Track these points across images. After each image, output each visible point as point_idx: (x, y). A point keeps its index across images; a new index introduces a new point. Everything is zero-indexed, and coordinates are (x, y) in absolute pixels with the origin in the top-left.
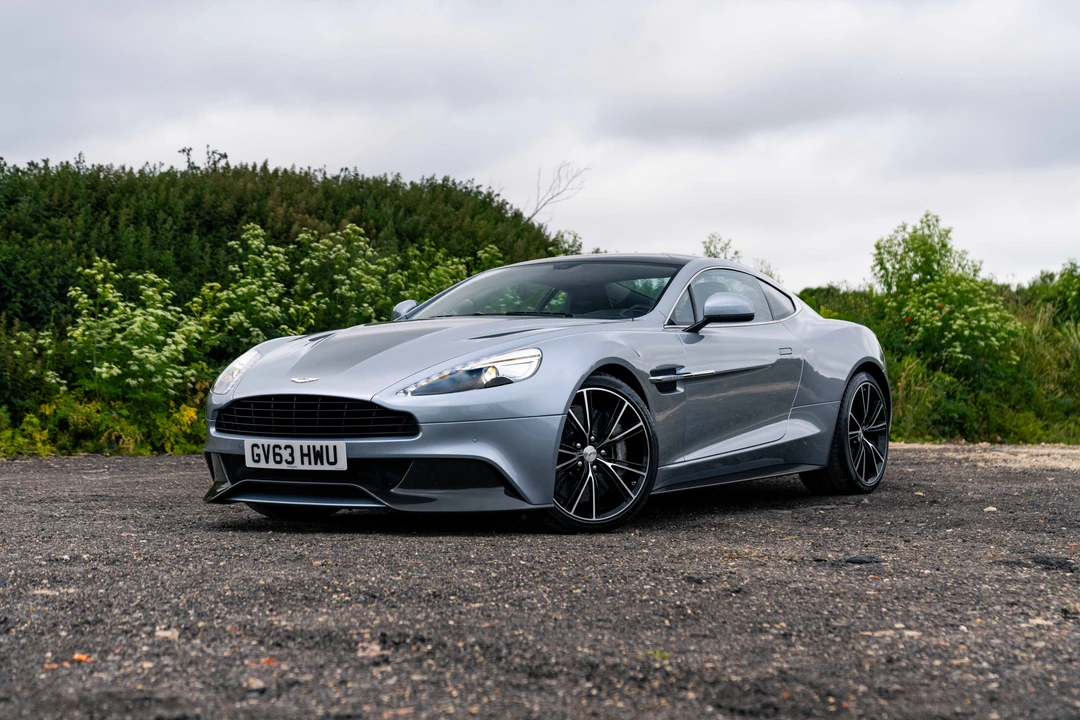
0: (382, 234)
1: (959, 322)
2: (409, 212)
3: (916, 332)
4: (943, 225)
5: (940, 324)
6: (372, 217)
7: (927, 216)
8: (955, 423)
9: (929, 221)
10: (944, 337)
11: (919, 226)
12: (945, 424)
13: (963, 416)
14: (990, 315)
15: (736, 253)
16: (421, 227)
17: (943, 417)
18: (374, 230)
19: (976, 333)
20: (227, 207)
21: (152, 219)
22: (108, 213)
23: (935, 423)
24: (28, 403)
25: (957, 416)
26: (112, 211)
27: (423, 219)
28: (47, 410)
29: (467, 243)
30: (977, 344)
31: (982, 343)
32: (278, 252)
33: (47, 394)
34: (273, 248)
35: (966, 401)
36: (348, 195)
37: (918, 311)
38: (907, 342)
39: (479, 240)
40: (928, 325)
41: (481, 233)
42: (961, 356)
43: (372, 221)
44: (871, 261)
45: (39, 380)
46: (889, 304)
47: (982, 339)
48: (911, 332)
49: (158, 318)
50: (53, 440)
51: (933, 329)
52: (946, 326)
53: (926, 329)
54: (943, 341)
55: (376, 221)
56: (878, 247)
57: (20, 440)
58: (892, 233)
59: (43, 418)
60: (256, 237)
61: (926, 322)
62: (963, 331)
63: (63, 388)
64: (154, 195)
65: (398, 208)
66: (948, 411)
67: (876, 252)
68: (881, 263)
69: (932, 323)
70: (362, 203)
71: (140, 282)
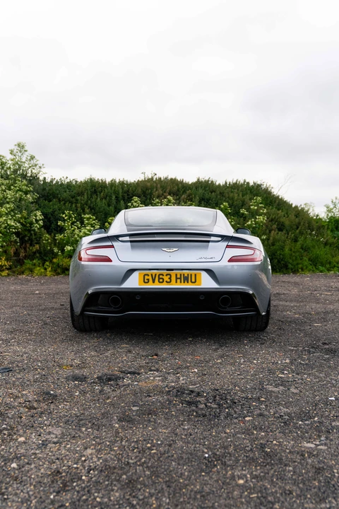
20: (139, 191)
21: (110, 196)
24: (48, 258)
26: (98, 194)
28: (55, 260)
33: (55, 255)
34: (141, 206)
45: (52, 251)
50: (55, 271)
57: (43, 270)
59: (53, 263)
60: (135, 202)
63: (60, 254)
64: (113, 188)
71: (85, 218)
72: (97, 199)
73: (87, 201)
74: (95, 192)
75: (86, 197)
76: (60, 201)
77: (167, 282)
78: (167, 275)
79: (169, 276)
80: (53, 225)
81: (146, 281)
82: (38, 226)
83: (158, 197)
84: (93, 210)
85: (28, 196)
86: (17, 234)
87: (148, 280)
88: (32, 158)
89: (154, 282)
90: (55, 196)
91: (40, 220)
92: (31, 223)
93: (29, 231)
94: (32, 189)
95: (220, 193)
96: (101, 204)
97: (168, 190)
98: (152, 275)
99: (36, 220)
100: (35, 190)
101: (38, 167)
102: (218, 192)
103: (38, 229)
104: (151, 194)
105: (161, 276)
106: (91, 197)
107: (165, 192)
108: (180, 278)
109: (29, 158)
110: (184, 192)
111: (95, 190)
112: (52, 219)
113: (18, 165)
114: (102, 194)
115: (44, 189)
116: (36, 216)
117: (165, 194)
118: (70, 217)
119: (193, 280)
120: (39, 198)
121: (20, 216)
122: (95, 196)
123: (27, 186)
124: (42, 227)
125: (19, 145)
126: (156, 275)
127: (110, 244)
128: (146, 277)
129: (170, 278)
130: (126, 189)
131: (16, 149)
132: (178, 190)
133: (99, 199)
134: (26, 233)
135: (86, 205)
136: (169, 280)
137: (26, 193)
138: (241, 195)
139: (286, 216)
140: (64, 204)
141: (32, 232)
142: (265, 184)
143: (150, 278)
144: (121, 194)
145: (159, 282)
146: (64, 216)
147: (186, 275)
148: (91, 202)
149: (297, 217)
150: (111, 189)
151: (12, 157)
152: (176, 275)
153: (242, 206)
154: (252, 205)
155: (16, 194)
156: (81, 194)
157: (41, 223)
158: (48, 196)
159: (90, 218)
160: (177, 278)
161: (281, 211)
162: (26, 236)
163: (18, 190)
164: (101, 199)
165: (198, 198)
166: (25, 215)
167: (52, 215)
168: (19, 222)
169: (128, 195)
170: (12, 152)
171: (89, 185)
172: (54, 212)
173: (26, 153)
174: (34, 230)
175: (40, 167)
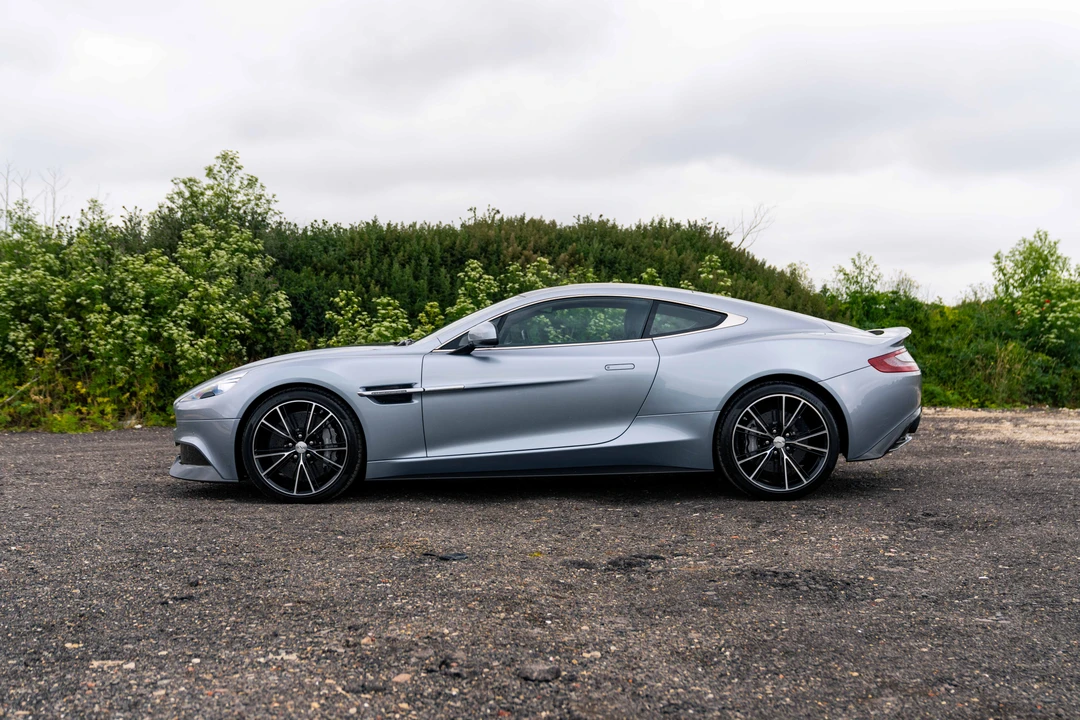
3: (1022, 322)
4: (1052, 238)
5: (1037, 316)
7: (1039, 232)
8: (1049, 392)
9: (1042, 237)
10: (1043, 326)
11: (1032, 239)
12: (1039, 392)
13: (1056, 387)
15: (875, 266)
17: (1038, 388)
19: (1068, 323)
20: (474, 247)
21: (418, 259)
22: (390, 256)
23: (1031, 392)
25: (1048, 386)
26: (393, 254)
30: (1068, 332)
31: (1072, 331)
32: (489, 279)
34: (486, 277)
35: (1060, 375)
37: (1024, 306)
38: (1017, 330)
40: (1030, 317)
42: (1055, 341)
44: (993, 269)
47: (1072, 327)
48: (1019, 323)
49: (387, 328)
51: (1034, 320)
52: (1043, 319)
53: (1029, 320)
54: (1042, 330)
56: (997, 257)
58: (1013, 246)
60: (473, 270)
61: (1028, 315)
62: (1057, 321)
64: (422, 242)
66: (1042, 383)
67: (996, 261)
68: (1001, 270)
69: (1033, 316)
71: (378, 304)
72: (391, 265)
73: (372, 270)
74: (386, 250)
75: (368, 260)
76: (316, 271)
80: (309, 320)
82: (282, 321)
83: (515, 258)
84: (386, 287)
85: (256, 261)
86: (243, 339)
88: (252, 182)
90: (306, 260)
91: (286, 309)
92: (269, 317)
93: (264, 332)
94: (262, 248)
95: (634, 249)
96: (402, 274)
97: (532, 244)
99: (278, 309)
100: (268, 250)
101: (263, 201)
102: (630, 247)
103: (283, 327)
104: (498, 253)
106: (380, 261)
107: (524, 248)
109: (246, 182)
110: (562, 247)
111: (384, 245)
112: (307, 306)
113: (226, 196)
114: (401, 253)
115: (283, 247)
116: (277, 301)
117: (526, 252)
118: (349, 302)
120: (276, 264)
121: (246, 301)
122: (386, 260)
123: (252, 241)
124: (291, 323)
125: (224, 157)
130: (447, 243)
131: (217, 165)
132: (549, 243)
133: (396, 266)
134: (259, 336)
135: (371, 276)
137: (251, 254)
138: (675, 252)
139: (767, 292)
140: (327, 276)
141: (271, 335)
142: (713, 226)
144: (438, 254)
146: (337, 300)
148: (380, 272)
149: (789, 294)
150: (418, 244)
151: (211, 182)
153: (680, 273)
154: (701, 273)
155: (232, 258)
156: (358, 255)
157: (287, 315)
158: (291, 261)
159: (389, 304)
161: (756, 283)
162: (257, 342)
163: (236, 250)
164: (403, 266)
165: (592, 259)
166: (257, 300)
167: (305, 298)
168: (247, 316)
169: (452, 255)
170: (210, 172)
171: (374, 237)
172: (309, 293)
173: (240, 172)
174: (275, 331)
175: (268, 201)
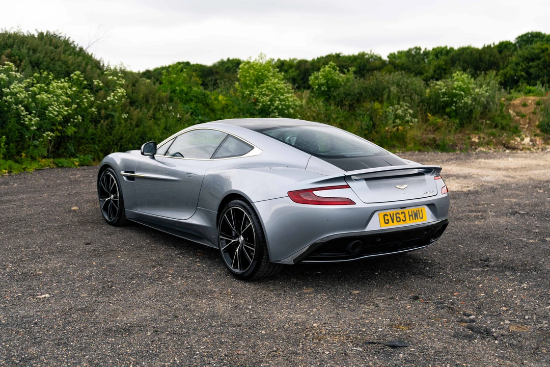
0: (23, 64)
1: (277, 102)
2: (35, 51)
3: (258, 105)
5: (269, 103)
6: (17, 55)
7: (261, 54)
9: (262, 56)
11: (257, 58)
14: (290, 99)
16: (41, 60)
18: (19, 62)
19: (284, 107)
27: (42, 56)
29: (64, 67)
36: (3, 42)
37: (259, 97)
39: (69, 65)
40: (264, 103)
41: (70, 62)
43: (17, 57)
46: (246, 93)
51: (267, 105)
52: (272, 104)
53: (263, 105)
54: (270, 110)
55: (19, 56)
61: (263, 102)
62: (279, 106)
65: (29, 49)
69: (266, 103)
70: (11, 46)
77: (403, 221)
78: (402, 213)
79: (403, 214)
81: (387, 222)
87: (388, 220)
89: (393, 222)
98: (390, 214)
105: (398, 215)
108: (412, 215)
119: (421, 217)
126: (393, 214)
127: (345, 184)
128: (386, 217)
129: (405, 216)
136: (404, 219)
143: (389, 217)
145: (398, 222)
147: (415, 212)
152: (409, 212)
160: (410, 216)
